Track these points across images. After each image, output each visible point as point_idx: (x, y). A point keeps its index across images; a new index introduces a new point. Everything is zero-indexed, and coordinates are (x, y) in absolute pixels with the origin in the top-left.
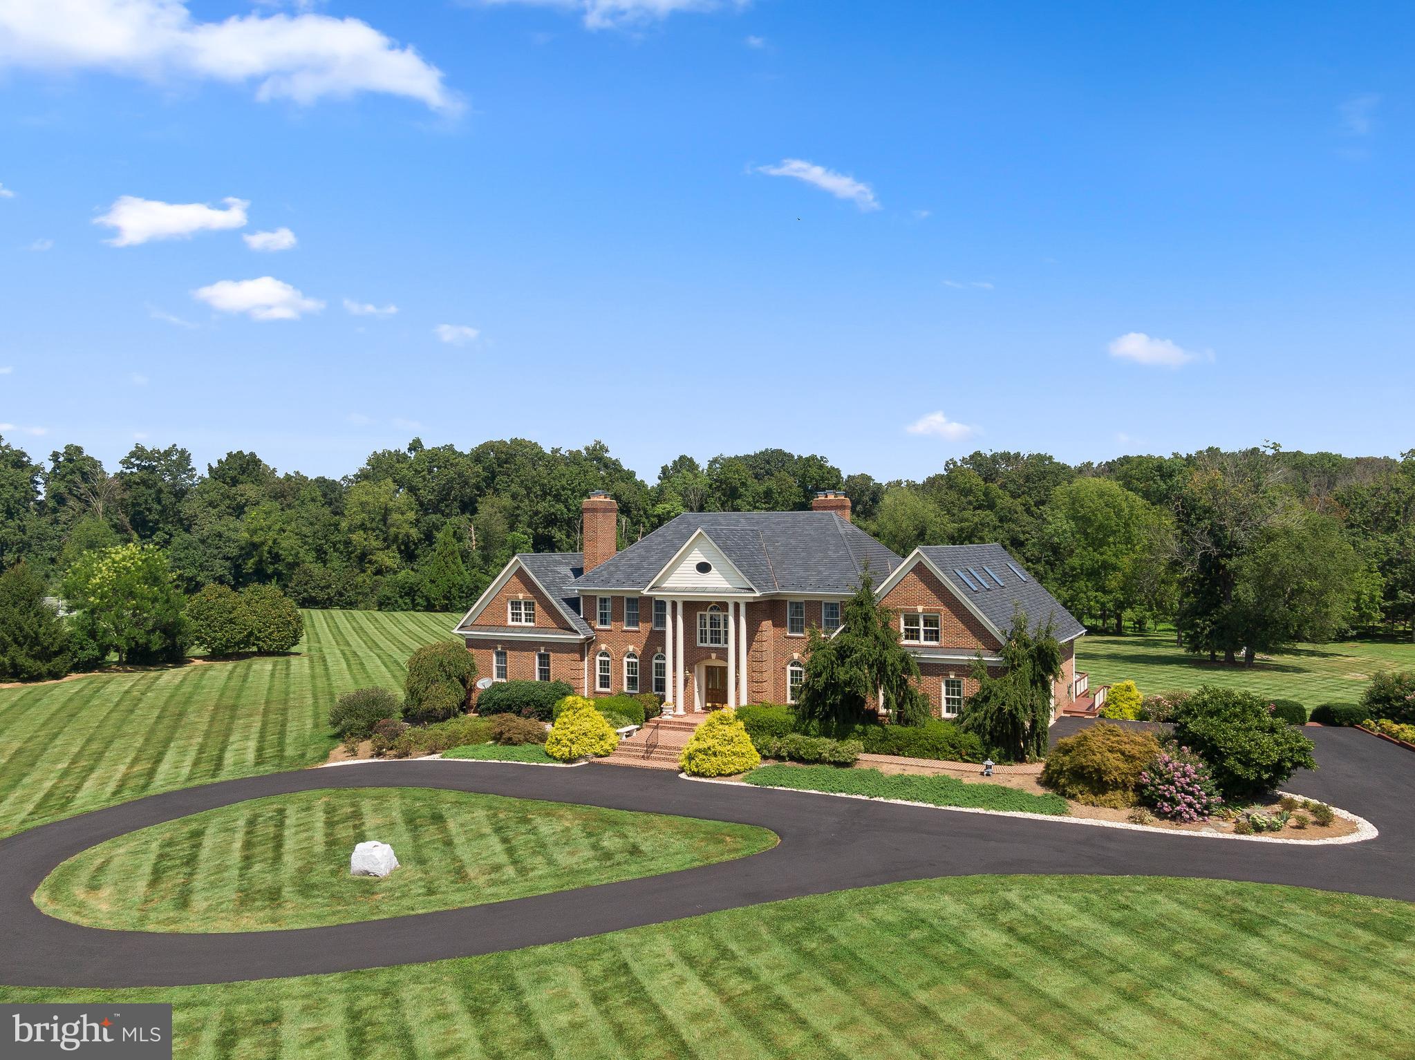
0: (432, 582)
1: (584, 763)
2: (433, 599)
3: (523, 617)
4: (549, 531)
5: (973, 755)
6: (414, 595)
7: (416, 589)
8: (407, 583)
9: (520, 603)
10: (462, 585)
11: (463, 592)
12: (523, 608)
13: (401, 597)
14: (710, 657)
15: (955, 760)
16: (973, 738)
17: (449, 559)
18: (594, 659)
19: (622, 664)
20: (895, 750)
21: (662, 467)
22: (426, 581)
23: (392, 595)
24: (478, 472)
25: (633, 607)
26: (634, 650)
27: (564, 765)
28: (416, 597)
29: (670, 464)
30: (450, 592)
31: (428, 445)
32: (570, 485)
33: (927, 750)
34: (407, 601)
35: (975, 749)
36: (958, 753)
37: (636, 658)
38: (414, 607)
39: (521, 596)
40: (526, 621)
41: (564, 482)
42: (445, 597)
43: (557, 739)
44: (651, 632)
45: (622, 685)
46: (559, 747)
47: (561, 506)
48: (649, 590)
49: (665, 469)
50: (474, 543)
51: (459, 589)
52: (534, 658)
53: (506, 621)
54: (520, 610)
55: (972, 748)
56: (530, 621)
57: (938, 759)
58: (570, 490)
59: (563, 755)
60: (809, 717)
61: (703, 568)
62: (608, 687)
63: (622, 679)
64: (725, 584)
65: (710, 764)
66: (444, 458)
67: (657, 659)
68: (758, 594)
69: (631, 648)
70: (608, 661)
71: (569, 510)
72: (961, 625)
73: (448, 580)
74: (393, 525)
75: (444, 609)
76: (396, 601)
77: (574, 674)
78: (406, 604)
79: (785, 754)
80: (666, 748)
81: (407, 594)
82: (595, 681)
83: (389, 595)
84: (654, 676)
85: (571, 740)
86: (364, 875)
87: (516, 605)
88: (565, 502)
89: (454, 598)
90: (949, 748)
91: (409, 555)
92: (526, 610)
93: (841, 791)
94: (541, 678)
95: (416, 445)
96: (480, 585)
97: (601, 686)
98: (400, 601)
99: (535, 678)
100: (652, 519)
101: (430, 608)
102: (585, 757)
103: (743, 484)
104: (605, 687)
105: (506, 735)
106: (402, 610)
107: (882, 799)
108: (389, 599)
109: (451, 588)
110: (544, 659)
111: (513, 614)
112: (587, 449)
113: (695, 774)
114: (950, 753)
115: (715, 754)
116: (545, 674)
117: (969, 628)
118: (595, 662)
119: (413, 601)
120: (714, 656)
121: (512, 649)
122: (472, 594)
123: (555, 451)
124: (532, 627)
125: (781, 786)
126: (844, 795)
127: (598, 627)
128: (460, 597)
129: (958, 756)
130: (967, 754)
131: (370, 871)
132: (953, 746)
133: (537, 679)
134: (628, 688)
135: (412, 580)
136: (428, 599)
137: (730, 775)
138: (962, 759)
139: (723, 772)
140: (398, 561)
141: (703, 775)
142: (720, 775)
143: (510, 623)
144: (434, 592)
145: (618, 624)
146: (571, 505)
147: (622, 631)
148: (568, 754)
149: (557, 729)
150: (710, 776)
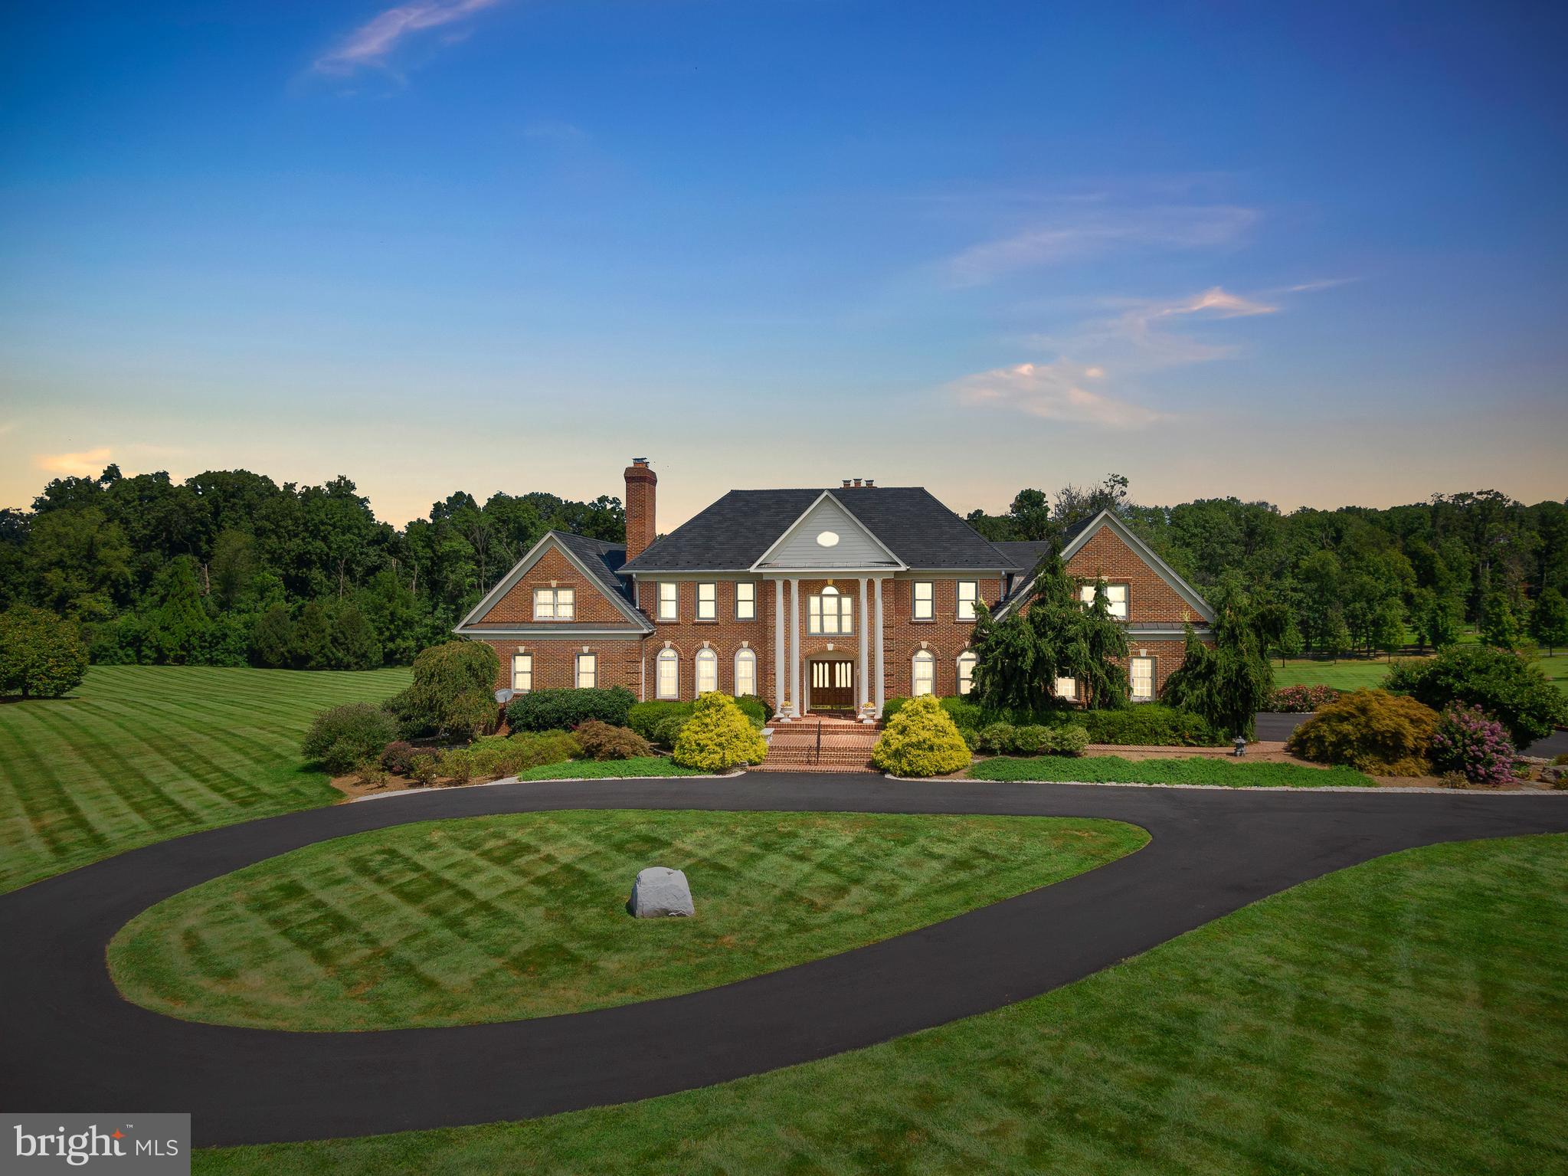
0: (164, 629)
1: (740, 773)
2: (167, 649)
4: (302, 573)
5: (1198, 738)
6: (140, 646)
7: (144, 637)
8: (130, 631)
10: (204, 633)
11: (205, 641)
13: (122, 648)
14: (826, 648)
15: (1177, 745)
16: (1195, 719)
17: (188, 602)
19: (694, 664)
20: (1106, 738)
21: (434, 505)
22: (156, 628)
23: (111, 645)
24: (203, 505)
26: (711, 647)
27: (715, 776)
28: (143, 648)
29: (444, 501)
30: (188, 641)
31: (128, 473)
32: (330, 519)
33: (1145, 735)
34: (130, 652)
35: (1200, 730)
36: (1180, 736)
38: (140, 660)
39: (554, 584)
41: (323, 516)
42: (182, 647)
43: (699, 745)
44: (734, 623)
45: (694, 690)
46: (704, 754)
47: (319, 544)
48: (757, 567)
49: (437, 506)
50: (208, 586)
51: (201, 637)
52: (573, 661)
53: (531, 615)
55: (1197, 729)
57: (1157, 744)
58: (330, 525)
59: (712, 764)
60: (999, 704)
63: (694, 683)
65: (925, 761)
66: (154, 486)
68: (903, 568)
69: (706, 644)
71: (330, 548)
72: (1153, 596)
73: (187, 627)
74: (100, 563)
75: (180, 661)
76: (116, 654)
77: (632, 679)
78: (128, 656)
79: (997, 746)
80: (833, 749)
81: (129, 644)
82: (655, 687)
83: (107, 645)
84: (737, 677)
85: (720, 745)
86: (659, 916)
88: (325, 539)
89: (194, 648)
90: (1169, 732)
91: (122, 600)
93: (1109, 780)
95: (112, 473)
96: (229, 633)
98: (121, 653)
99: (573, 686)
100: (424, 561)
101: (161, 660)
102: (741, 766)
103: (533, 524)
105: (609, 747)
106: (124, 663)
107: (1163, 785)
108: (106, 649)
109: (190, 636)
111: (541, 606)
112: (329, 484)
113: (906, 774)
114: (1170, 737)
115: (931, 748)
117: (1163, 599)
118: (655, 663)
119: (139, 652)
120: (830, 646)
121: (539, 651)
122: (218, 643)
123: (289, 487)
124: (570, 622)
125: (1030, 779)
126: (1114, 784)
127: (659, 620)
128: (201, 647)
129: (1180, 740)
130: (1191, 737)
131: (671, 908)
132: (1175, 729)
135: (138, 627)
136: (158, 649)
137: (948, 773)
138: (1184, 742)
139: (942, 770)
140: (110, 605)
141: (918, 775)
142: (938, 773)
143: (537, 618)
144: (169, 641)
145: (689, 615)
146: (332, 542)
147: (694, 624)
148: (718, 763)
149: (697, 733)
150: (927, 776)
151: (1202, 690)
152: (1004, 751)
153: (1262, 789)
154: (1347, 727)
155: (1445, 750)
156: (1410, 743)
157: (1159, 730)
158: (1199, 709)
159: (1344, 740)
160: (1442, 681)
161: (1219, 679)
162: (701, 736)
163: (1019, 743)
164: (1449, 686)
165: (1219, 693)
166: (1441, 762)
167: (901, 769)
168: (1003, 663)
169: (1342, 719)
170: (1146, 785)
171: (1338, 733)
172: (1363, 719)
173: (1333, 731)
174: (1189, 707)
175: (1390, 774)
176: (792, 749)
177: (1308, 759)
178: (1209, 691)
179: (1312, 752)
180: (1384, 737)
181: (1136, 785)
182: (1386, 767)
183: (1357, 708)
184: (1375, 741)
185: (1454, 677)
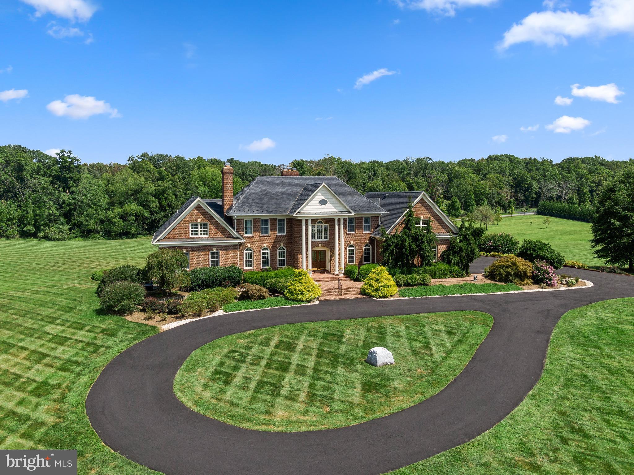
1: (317, 302)
3: (200, 232)
9: (197, 225)
12: (199, 227)
14: (318, 246)
18: (243, 253)
19: (260, 254)
25: (265, 224)
26: (267, 246)
37: (267, 250)
39: (199, 221)
40: (201, 234)
44: (277, 236)
45: (260, 264)
46: (303, 295)
48: (296, 214)
52: (209, 254)
53: (189, 235)
54: (197, 228)
56: (204, 234)
61: (323, 202)
62: (251, 266)
63: (260, 261)
64: (334, 210)
67: (279, 249)
68: (353, 214)
69: (265, 245)
70: (251, 253)
72: (437, 223)
82: (243, 264)
84: (278, 258)
87: (195, 226)
92: (201, 228)
94: (212, 266)
97: (246, 266)
99: (209, 266)
102: (317, 299)
104: (249, 267)
110: (215, 255)
111: (192, 231)
116: (215, 263)
117: (440, 224)
118: (243, 254)
120: (320, 245)
121: (193, 251)
124: (207, 238)
127: (245, 235)
129: (452, 276)
133: (210, 266)
134: (263, 266)
137: (393, 296)
138: (454, 277)
143: (191, 236)
145: (258, 233)
147: (260, 237)
148: (310, 298)
149: (298, 286)
150: (388, 297)
151: (457, 258)
152: (405, 285)
153: (494, 293)
154: (510, 270)
155: (537, 276)
156: (528, 274)
157: (446, 273)
158: (457, 265)
159: (508, 274)
160: (529, 252)
161: (464, 254)
162: (301, 288)
163: (410, 281)
164: (531, 254)
165: (464, 258)
166: (537, 280)
167: (379, 296)
168: (396, 251)
169: (507, 267)
170: (460, 295)
171: (506, 272)
172: (514, 267)
173: (504, 271)
174: (454, 264)
175: (524, 285)
176: (328, 289)
177: (496, 281)
178: (460, 258)
179: (498, 278)
180: (521, 273)
181: (457, 295)
182: (522, 283)
183: (511, 263)
184: (518, 274)
185: (532, 250)
